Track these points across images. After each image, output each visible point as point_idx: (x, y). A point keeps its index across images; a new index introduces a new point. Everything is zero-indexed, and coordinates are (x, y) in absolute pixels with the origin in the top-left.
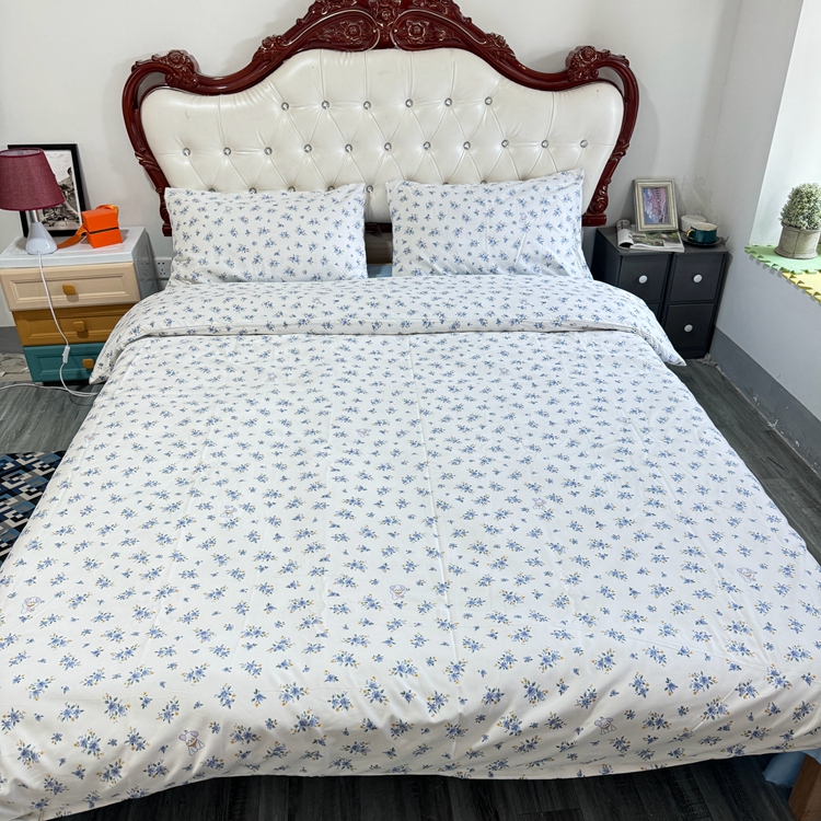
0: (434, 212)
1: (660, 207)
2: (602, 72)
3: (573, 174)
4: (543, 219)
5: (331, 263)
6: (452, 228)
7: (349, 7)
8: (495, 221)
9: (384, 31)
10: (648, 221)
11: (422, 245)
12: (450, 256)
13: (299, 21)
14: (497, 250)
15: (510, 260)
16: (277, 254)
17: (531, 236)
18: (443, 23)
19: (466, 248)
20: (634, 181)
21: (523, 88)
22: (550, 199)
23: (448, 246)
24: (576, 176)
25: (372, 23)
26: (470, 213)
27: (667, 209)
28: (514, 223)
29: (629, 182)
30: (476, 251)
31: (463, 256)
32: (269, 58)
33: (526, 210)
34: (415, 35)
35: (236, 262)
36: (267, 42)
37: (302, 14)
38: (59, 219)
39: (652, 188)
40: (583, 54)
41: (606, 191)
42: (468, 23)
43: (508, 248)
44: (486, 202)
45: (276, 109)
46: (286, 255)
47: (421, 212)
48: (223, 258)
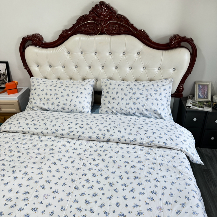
0: (115, 91)
1: (204, 92)
2: (183, 44)
3: (169, 80)
4: (154, 96)
5: (77, 106)
6: (120, 98)
7: (90, 20)
8: (136, 96)
9: (102, 29)
10: (199, 97)
11: (109, 102)
12: (118, 107)
13: (73, 25)
14: (136, 107)
15: (141, 111)
16: (59, 102)
17: (149, 102)
18: (123, 26)
19: (125, 105)
20: (195, 82)
21: (151, 49)
22: (158, 89)
23: (118, 104)
24: (170, 81)
25: (98, 26)
26: (127, 93)
27: (207, 93)
28: (143, 97)
29: (193, 82)
30: (128, 106)
31: (123, 108)
32: (64, 37)
33: (148, 93)
34: (113, 30)
35: (46, 104)
36: (63, 32)
37: (75, 22)
38: (2, 84)
39: (202, 85)
40: (175, 38)
41: (183, 86)
42: (132, 26)
43: (140, 106)
44: (133, 89)
45: (66, 54)
46: (62, 103)
47: (110, 91)
48: (42, 102)
